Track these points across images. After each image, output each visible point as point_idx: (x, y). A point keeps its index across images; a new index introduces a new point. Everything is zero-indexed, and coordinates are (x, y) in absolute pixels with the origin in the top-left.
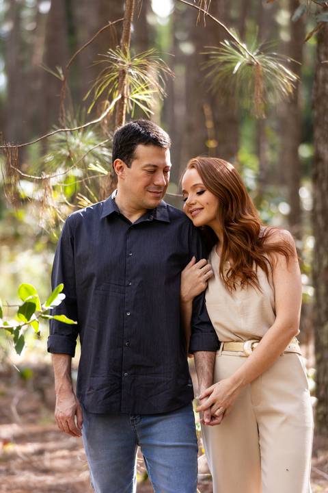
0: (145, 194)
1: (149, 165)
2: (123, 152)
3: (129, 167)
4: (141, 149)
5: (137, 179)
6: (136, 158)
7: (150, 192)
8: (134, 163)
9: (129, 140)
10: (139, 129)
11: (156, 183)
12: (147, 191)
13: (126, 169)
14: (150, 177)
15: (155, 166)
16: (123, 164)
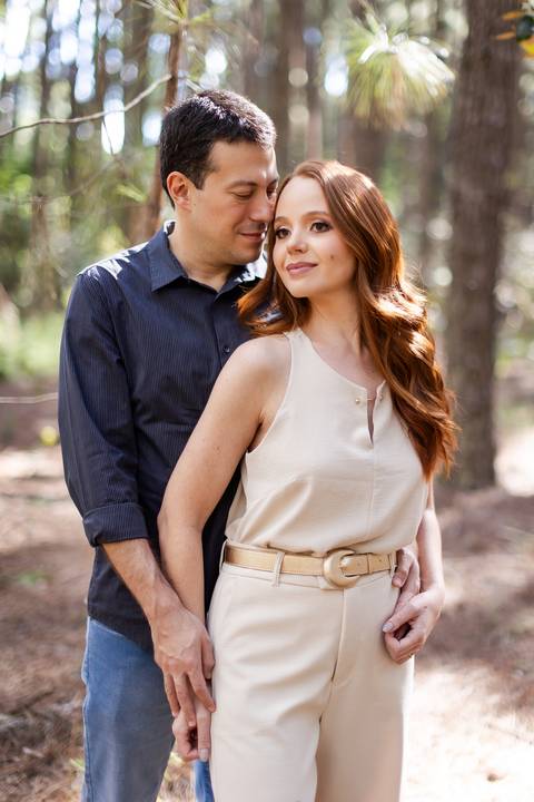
0: (234, 240)
1: (240, 184)
2: (185, 157)
3: (199, 186)
4: (222, 151)
5: (218, 211)
6: (213, 170)
7: (244, 235)
8: (210, 181)
9: (197, 134)
10: (215, 110)
11: (256, 216)
12: (239, 233)
13: (192, 191)
14: (243, 206)
15: (252, 184)
16: (187, 182)
